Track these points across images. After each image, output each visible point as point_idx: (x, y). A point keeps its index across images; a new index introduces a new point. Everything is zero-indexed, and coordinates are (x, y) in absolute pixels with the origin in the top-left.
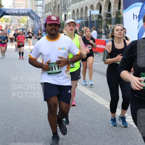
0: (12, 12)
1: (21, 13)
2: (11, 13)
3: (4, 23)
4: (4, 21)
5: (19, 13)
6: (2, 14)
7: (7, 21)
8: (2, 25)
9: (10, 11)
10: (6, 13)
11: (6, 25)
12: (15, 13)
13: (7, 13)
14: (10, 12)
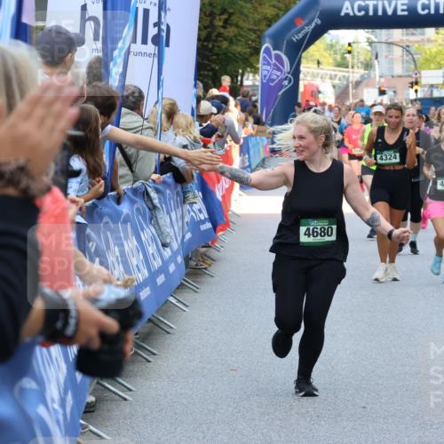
0: (376, 10)
1: (426, 11)
2: (371, 13)
3: (328, 69)
4: (331, 60)
5: (412, 10)
6: (317, 21)
7: (343, 58)
8: (317, 82)
9: (363, 4)
10: (342, 14)
11: (336, 82)
12: (390, 12)
13: (347, 15)
14: (366, 9)
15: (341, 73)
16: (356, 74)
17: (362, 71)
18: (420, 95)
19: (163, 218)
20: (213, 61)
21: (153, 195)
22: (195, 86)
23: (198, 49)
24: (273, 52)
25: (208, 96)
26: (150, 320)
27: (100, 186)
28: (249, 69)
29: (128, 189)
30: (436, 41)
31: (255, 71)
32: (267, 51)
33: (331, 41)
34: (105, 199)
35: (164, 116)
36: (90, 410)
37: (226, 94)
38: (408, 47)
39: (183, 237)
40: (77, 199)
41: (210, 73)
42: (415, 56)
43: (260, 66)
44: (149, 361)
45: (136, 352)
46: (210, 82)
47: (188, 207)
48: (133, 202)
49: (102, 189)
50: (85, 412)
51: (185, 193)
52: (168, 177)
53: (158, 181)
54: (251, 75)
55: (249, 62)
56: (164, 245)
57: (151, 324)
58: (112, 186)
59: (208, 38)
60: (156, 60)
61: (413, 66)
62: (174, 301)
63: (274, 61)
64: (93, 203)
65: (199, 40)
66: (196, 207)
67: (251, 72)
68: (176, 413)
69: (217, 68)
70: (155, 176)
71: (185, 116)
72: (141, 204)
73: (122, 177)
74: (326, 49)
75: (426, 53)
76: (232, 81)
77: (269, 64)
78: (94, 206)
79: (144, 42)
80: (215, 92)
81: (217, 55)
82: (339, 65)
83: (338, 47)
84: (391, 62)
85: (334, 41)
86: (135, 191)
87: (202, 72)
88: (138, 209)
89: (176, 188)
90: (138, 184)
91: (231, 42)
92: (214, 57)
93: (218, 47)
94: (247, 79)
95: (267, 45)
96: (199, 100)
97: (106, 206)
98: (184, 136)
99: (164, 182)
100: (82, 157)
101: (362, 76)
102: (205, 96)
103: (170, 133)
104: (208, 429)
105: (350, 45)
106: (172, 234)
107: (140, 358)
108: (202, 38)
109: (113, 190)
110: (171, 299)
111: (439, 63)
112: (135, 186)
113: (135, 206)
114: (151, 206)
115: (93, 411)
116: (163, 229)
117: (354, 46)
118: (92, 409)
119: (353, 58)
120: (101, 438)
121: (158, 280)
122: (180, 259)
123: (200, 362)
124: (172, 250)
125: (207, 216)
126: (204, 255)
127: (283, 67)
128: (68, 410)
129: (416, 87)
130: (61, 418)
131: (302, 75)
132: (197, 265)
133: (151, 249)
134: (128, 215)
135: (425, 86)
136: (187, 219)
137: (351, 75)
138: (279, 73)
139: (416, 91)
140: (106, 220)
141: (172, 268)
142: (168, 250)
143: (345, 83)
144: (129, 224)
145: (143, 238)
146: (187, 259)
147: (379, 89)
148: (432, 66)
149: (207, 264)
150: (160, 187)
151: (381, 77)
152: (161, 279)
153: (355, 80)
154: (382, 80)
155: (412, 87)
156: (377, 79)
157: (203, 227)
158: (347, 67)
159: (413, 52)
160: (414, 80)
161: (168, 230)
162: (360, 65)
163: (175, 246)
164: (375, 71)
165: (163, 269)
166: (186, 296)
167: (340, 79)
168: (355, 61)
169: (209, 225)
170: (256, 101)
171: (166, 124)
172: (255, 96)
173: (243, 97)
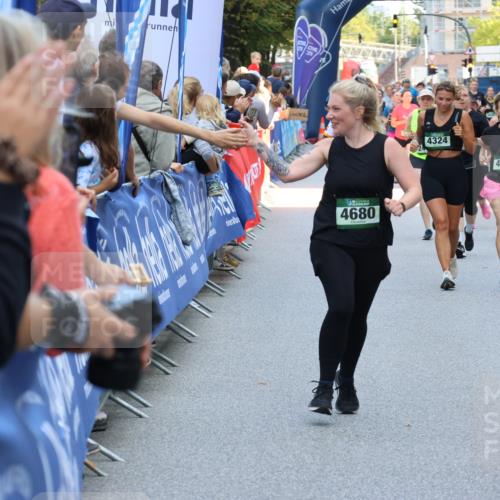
15: (385, 49)
16: (403, 50)
17: (409, 47)
18: (475, 74)
19: (184, 212)
20: (242, 36)
21: (173, 186)
22: (221, 63)
23: (224, 22)
24: (309, 26)
25: (236, 75)
26: (169, 328)
27: (114, 176)
28: (281, 45)
29: (144, 179)
30: (493, 13)
31: (289, 46)
32: (303, 24)
33: (375, 13)
34: (119, 191)
35: (185, 97)
36: (99, 428)
37: (256, 73)
38: (461, 19)
39: (207, 234)
41: (238, 49)
42: (469, 30)
43: (294, 40)
44: (167, 374)
45: (152, 364)
46: (237, 59)
47: (212, 200)
48: (150, 194)
49: (115, 180)
50: (94, 431)
51: (208, 184)
52: (190, 166)
53: (178, 171)
54: (284, 51)
55: (281, 37)
56: (185, 243)
57: (170, 332)
58: (126, 176)
59: (235, 10)
60: (177, 34)
61: (466, 42)
62: (196, 306)
63: (310, 36)
64: (106, 195)
65: (225, 11)
66: (221, 200)
67: (284, 48)
68: (197, 433)
69: (246, 43)
70: (175, 165)
71: (209, 97)
72: (158, 196)
73: (137, 165)
74: (368, 22)
75: (481, 27)
76: (263, 59)
77: (304, 39)
78: (107, 199)
79: (164, 13)
80: (243, 70)
81: (246, 28)
82: (383, 40)
83: (382, 20)
84: (442, 36)
85: (378, 13)
86: (152, 182)
87: (229, 48)
88: (155, 203)
89: (199, 178)
90: (156, 174)
91: (262, 14)
92: (243, 31)
93: (247, 19)
94: (280, 56)
95: (302, 17)
96: (225, 79)
97: (119, 198)
98: (208, 119)
99: (185, 172)
100: (95, 143)
101: (409, 53)
102: (232, 75)
103: (193, 116)
104: (233, 450)
105: (395, 17)
106: (194, 230)
107: (158, 370)
108: (229, 9)
109: (127, 180)
110: (193, 303)
111: (496, 38)
112: (152, 176)
113: (153, 199)
114: (169, 199)
115: (104, 430)
116: (183, 225)
117: (400, 18)
118: (102, 428)
119: (399, 33)
120: (113, 460)
121: (179, 282)
122: (203, 259)
123: (225, 375)
124: (194, 249)
125: (234, 210)
126: (230, 254)
127: (321, 42)
128: (76, 428)
129: (469, 65)
130: (67, 437)
131: (341, 52)
132: (222, 266)
133: (171, 247)
134: (144, 208)
135: (480, 64)
136: (211, 214)
137: (397, 51)
138: (315, 49)
139: (470, 70)
140: (121, 213)
141: (194, 268)
142: (190, 248)
143: (390, 60)
144: (146, 219)
145: (162, 235)
146: (211, 259)
147: (429, 66)
148: (489, 42)
149: (233, 265)
150: (181, 177)
151: (430, 53)
152: (182, 281)
153: (402, 57)
154: (432, 57)
155: (465, 66)
156: (426, 56)
157: (229, 223)
158: (393, 43)
159: (466, 26)
160: (467, 57)
161: (189, 226)
162: (406, 40)
163: (198, 244)
164: (423, 47)
165: (185, 270)
166: (210, 301)
167: (384, 56)
168: (402, 35)
169: (236, 220)
170: (290, 81)
171: (187, 106)
172: (288, 74)
173: (275, 76)
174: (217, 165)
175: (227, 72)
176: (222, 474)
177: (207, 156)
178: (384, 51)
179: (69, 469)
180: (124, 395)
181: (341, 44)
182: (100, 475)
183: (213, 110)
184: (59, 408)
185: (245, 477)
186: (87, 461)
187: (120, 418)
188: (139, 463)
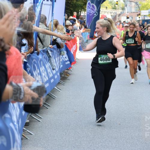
3: (110, 10)
4: (111, 7)
7: (115, 6)
8: (106, 14)
11: (112, 14)
15: (114, 11)
16: (119, 11)
17: (121, 11)
18: (141, 19)
19: (53, 60)
20: (71, 7)
21: (50, 52)
22: (65, 15)
23: (66, 3)
24: (91, 4)
25: (69, 19)
26: (48, 95)
28: (83, 10)
29: (41, 50)
30: (146, 0)
31: (85, 10)
32: (89, 4)
34: (34, 54)
35: (54, 25)
36: (27, 125)
38: (137, 2)
39: (60, 66)
40: (24, 53)
41: (70, 11)
42: (139, 6)
44: (47, 108)
45: (43, 105)
46: (70, 14)
47: (61, 56)
48: (43, 55)
49: (32, 50)
50: (25, 126)
51: (60, 51)
52: (55, 46)
53: (51, 48)
55: (83, 8)
56: (53, 69)
58: (36, 49)
60: (51, 6)
61: (138, 9)
62: (56, 88)
66: (64, 56)
67: (84, 11)
69: (72, 9)
71: (61, 26)
72: (45, 55)
74: (109, 3)
75: (143, 5)
76: (77, 14)
77: (90, 8)
78: (30, 56)
81: (72, 5)
82: (113, 9)
83: (113, 2)
84: (131, 7)
86: (44, 51)
87: (67, 11)
88: (44, 57)
89: (57, 50)
90: (45, 49)
92: (71, 6)
93: (73, 2)
94: (82, 13)
95: (89, 2)
96: (66, 20)
97: (34, 56)
98: (61, 32)
99: (54, 48)
100: (27, 39)
101: (121, 12)
103: (56, 31)
104: (67, 131)
105: (117, 2)
106: (56, 65)
110: (55, 87)
111: (147, 8)
112: (44, 49)
113: (44, 56)
114: (49, 56)
116: (53, 64)
117: (119, 2)
118: (28, 125)
119: (118, 6)
120: (31, 134)
121: (51, 81)
122: (58, 74)
123: (65, 109)
124: (56, 71)
125: (68, 59)
126: (66, 72)
127: (95, 9)
128: (20, 125)
129: (139, 16)
130: (17, 127)
131: (101, 12)
132: (64, 76)
133: (49, 70)
134: (41, 59)
135: (142, 16)
136: (61, 60)
137: (117, 12)
138: (93, 11)
139: (139, 17)
140: (34, 60)
141: (56, 77)
142: (55, 71)
143: (115, 14)
144: (42, 62)
145: (46, 67)
146: (61, 74)
147: (127, 16)
148: (145, 9)
149: (68, 76)
150: (52, 49)
151: (127, 13)
152: (52, 81)
153: (119, 13)
154: (128, 14)
155: (138, 16)
156: (126, 13)
157: (67, 63)
158: (116, 9)
159: (138, 4)
160: (138, 14)
161: (54, 64)
162: (120, 8)
163: (57, 69)
164: (125, 10)
165: (53, 77)
166: (60, 87)
167: (114, 13)
168: (119, 7)
169: (69, 62)
170: (85, 21)
171: (54, 28)
172: (85, 19)
173: (81, 19)
174: (63, 46)
175: (66, 18)
176: (64, 139)
177: (60, 43)
178: (114, 12)
179: (18, 137)
180: (34, 115)
181: (101, 10)
182: (27, 139)
183: (62, 30)
184: (15, 119)
185: (71, 139)
186: (23, 134)
187: (33, 122)
188: (39, 135)
